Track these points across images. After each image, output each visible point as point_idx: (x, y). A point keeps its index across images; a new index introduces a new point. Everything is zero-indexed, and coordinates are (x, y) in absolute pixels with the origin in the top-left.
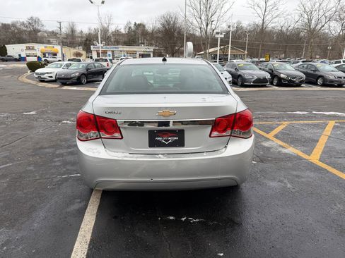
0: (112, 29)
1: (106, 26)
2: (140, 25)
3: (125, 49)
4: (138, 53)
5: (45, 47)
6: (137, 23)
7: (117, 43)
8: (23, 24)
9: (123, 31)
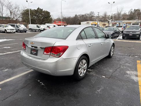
0: (122, 13)
1: (120, 12)
2: (137, 10)
3: (125, 22)
4: (132, 23)
5: (93, 22)
6: (136, 9)
7: (124, 19)
8: (88, 14)
9: (127, 14)
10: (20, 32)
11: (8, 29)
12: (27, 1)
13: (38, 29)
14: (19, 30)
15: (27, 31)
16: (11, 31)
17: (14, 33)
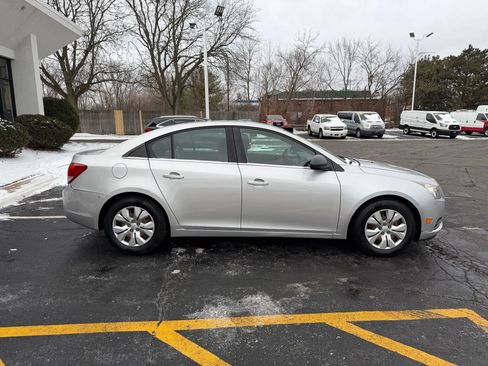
10: (362, 137)
11: (325, 128)
12: (412, 35)
13: (430, 126)
14: (358, 129)
15: (384, 132)
16: (334, 133)
17: (343, 138)
